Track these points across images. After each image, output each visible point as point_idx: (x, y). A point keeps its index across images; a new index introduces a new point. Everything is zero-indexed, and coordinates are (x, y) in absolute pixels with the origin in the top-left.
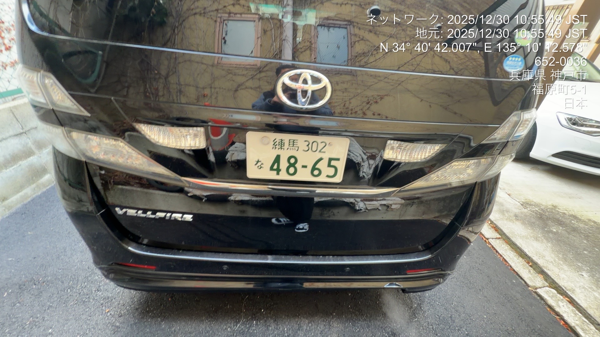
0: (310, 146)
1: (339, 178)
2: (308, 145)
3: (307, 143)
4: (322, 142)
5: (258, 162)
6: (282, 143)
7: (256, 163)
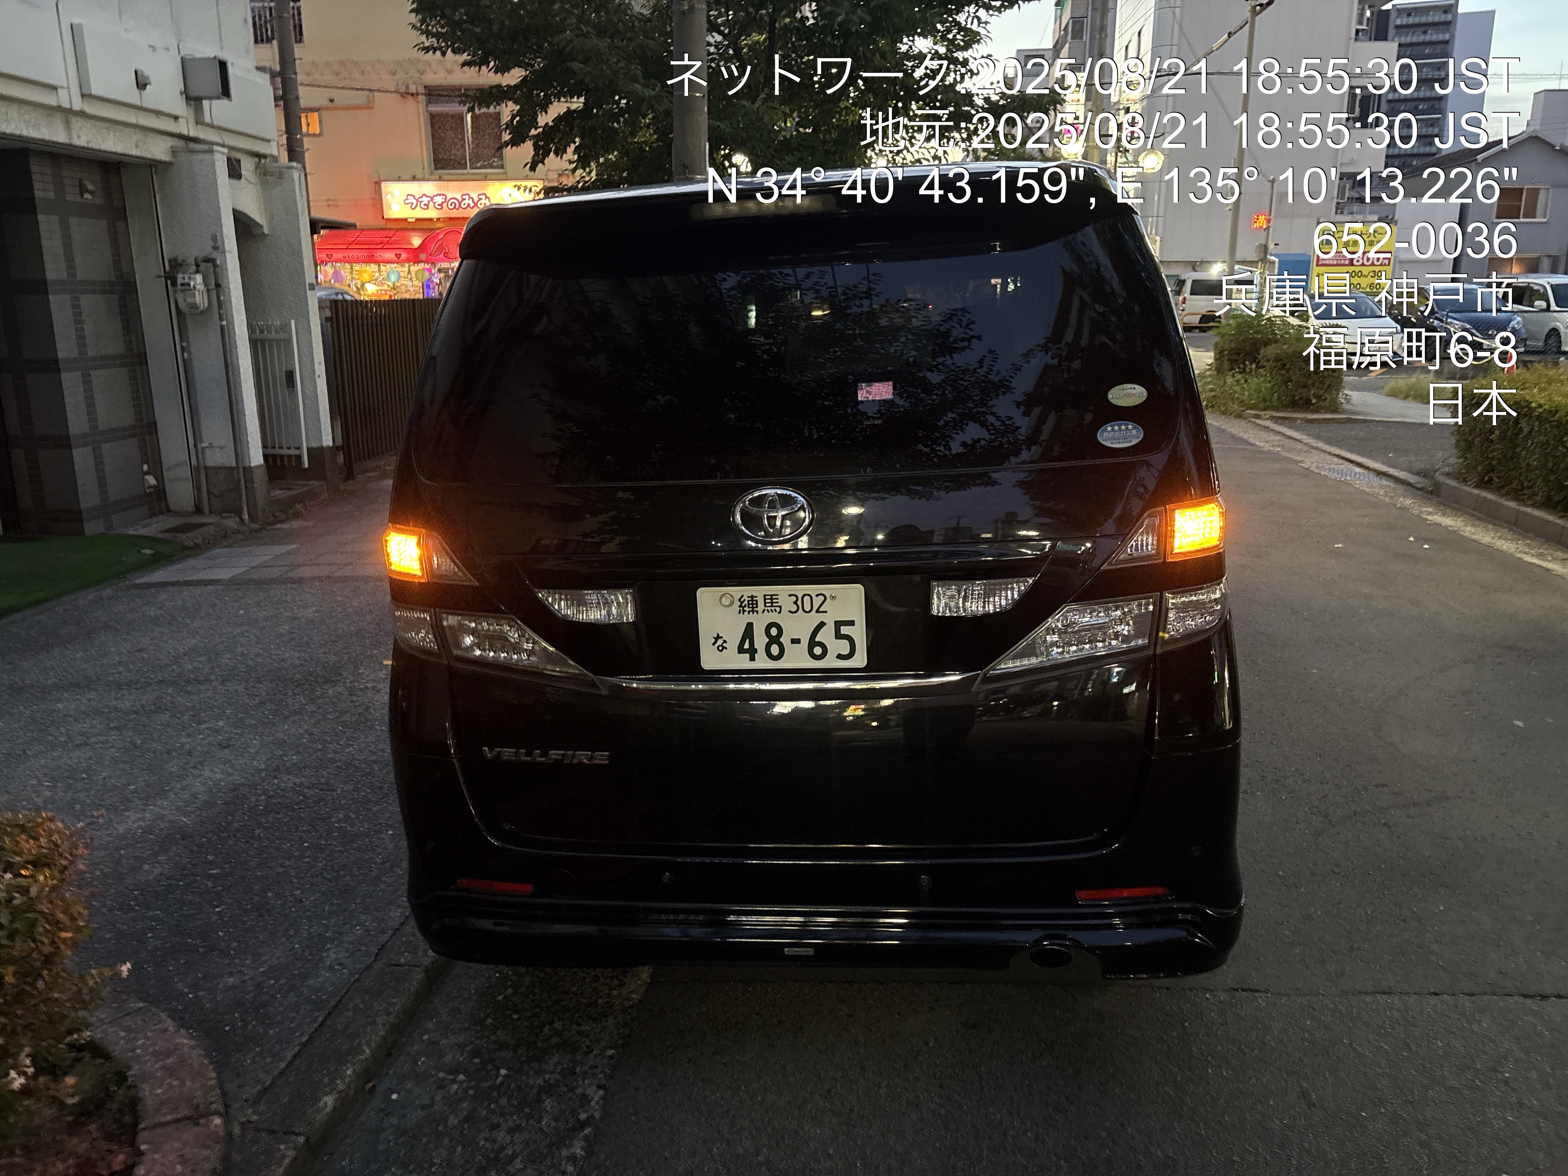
0: (799, 603)
1: (860, 660)
2: (795, 603)
3: (794, 599)
4: (817, 596)
5: (718, 637)
6: (753, 603)
7: (714, 640)
